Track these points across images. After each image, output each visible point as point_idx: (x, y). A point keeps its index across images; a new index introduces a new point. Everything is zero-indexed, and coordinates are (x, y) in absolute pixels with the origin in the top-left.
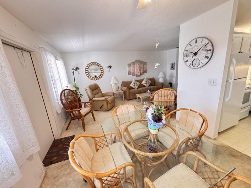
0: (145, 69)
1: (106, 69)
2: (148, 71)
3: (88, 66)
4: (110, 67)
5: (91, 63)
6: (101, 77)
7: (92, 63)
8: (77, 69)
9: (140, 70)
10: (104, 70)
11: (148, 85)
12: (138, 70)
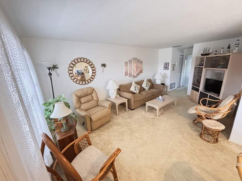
0: (141, 69)
1: (99, 68)
2: (143, 71)
3: (73, 64)
4: (104, 65)
5: (77, 59)
6: (92, 79)
7: (79, 59)
8: (55, 67)
9: (137, 70)
10: (96, 70)
11: (148, 88)
12: (135, 70)
